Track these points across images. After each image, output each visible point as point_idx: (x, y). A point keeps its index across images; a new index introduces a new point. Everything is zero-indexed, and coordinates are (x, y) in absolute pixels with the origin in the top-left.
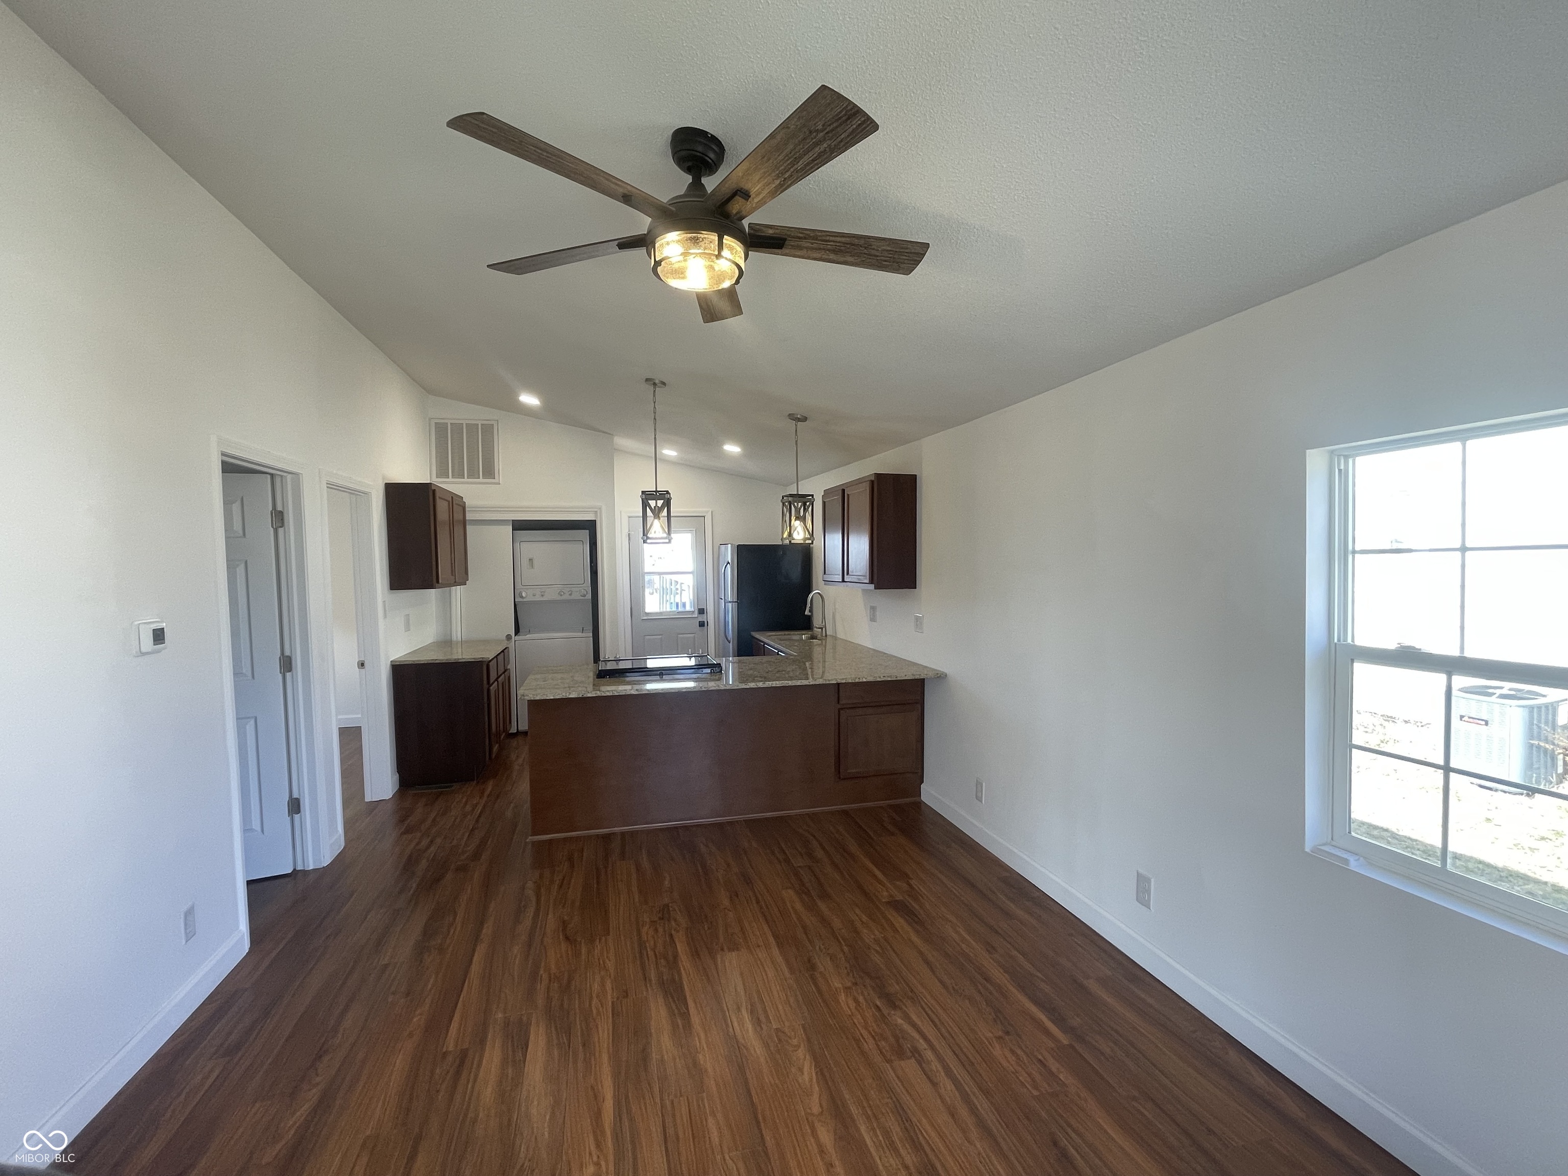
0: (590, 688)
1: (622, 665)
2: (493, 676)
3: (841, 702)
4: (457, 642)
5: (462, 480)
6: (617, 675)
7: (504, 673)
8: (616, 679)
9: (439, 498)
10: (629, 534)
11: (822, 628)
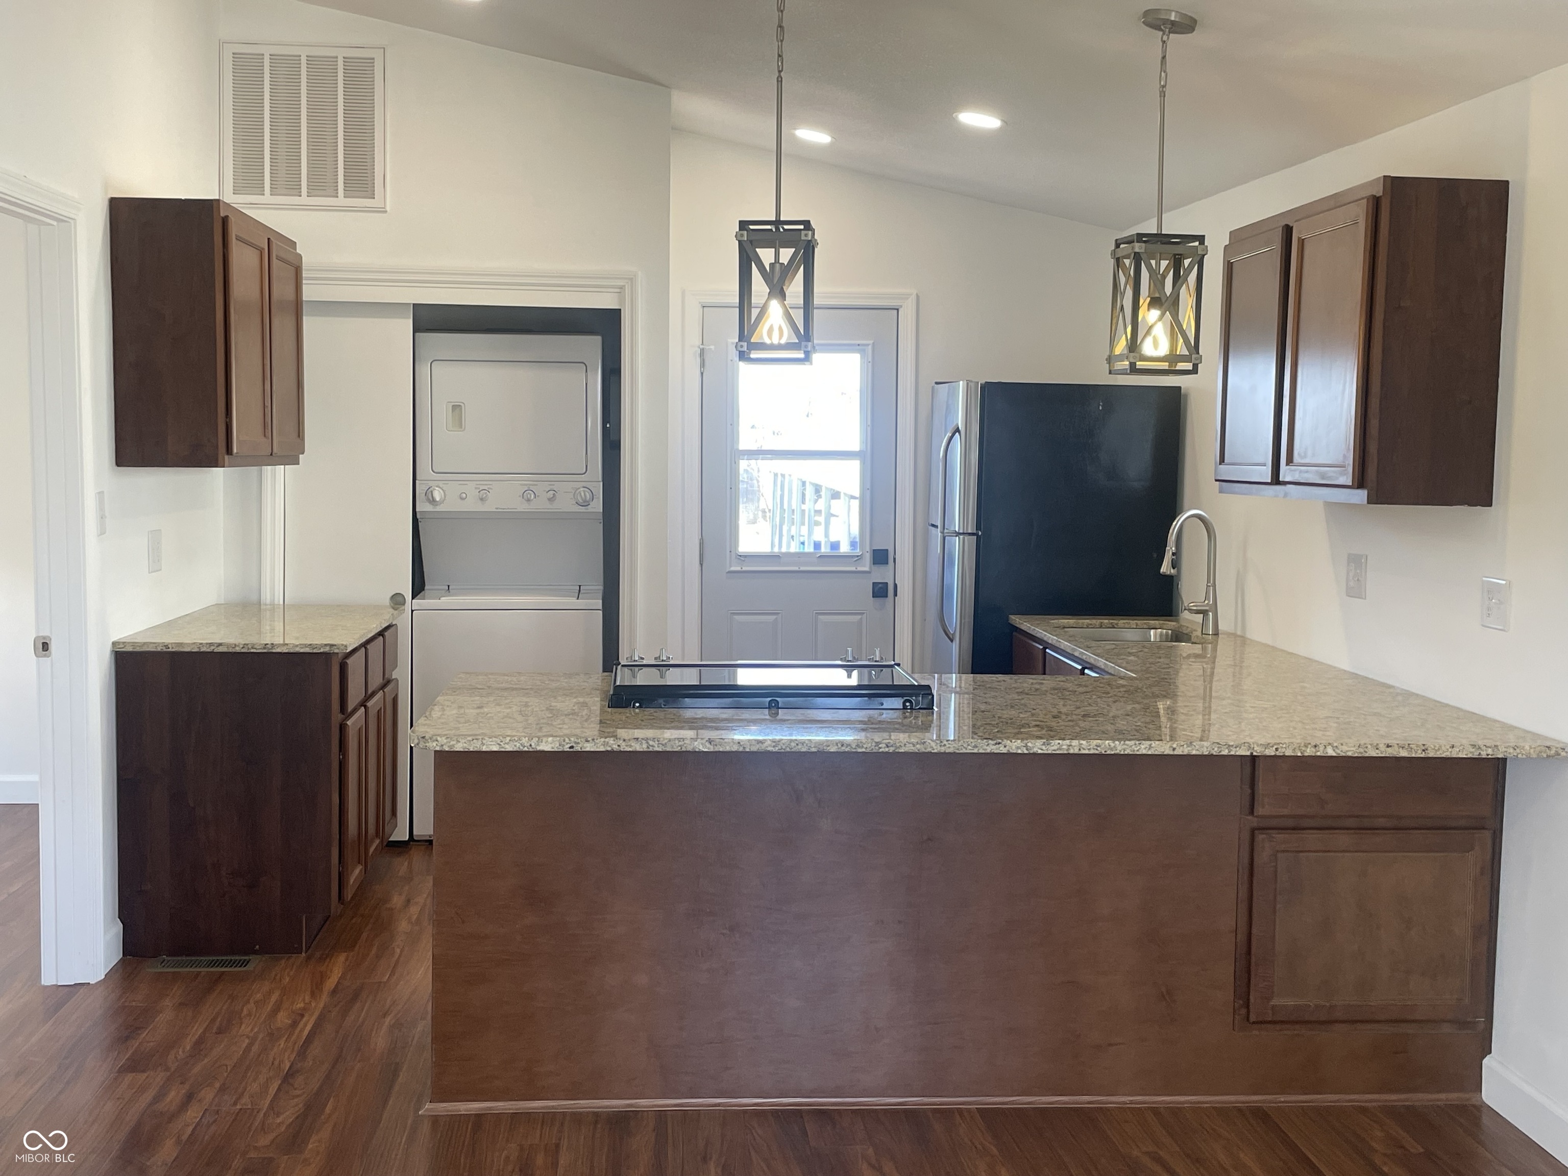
0: (592, 729)
1: (674, 678)
2: (355, 694)
3: (1259, 811)
4: (273, 607)
5: (295, 200)
6: (661, 701)
7: (383, 687)
8: (659, 713)
9: (238, 239)
10: (702, 351)
11: (1204, 613)
